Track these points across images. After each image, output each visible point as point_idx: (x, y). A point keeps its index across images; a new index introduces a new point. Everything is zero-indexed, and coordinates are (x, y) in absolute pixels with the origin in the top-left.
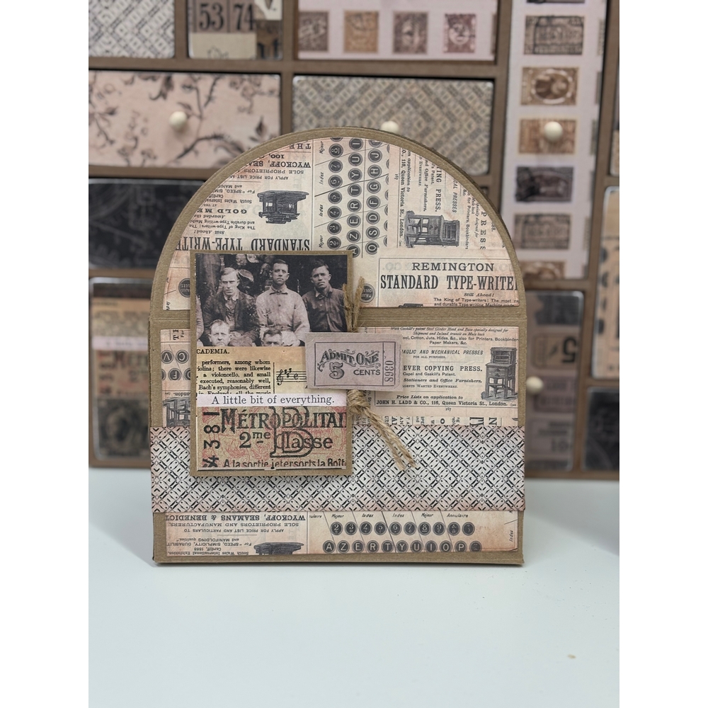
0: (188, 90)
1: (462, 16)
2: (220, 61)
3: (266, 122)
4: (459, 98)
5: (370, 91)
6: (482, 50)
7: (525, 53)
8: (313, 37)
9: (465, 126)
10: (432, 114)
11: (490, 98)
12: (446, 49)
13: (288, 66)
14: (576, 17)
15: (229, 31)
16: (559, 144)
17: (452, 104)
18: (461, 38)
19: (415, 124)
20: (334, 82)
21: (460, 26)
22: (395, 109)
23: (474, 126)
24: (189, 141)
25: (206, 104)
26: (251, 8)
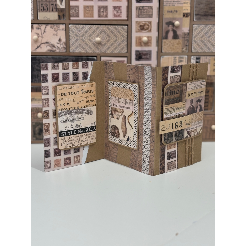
0: (38, 29)
1: (117, 7)
2: (47, 20)
3: (61, 38)
4: (118, 30)
5: (92, 29)
6: (124, 16)
7: (136, 17)
8: (74, 13)
9: (120, 39)
10: (110, 35)
11: (127, 30)
12: (113, 16)
13: (67, 22)
14: (150, 7)
15: (50, 12)
16: (147, 44)
17: (116, 32)
18: (117, 13)
19: (105, 38)
20: (81, 26)
21: (117, 10)
22: (99, 34)
23: (122, 39)
24: (39, 44)
25: (43, 33)
26: (56, 5)
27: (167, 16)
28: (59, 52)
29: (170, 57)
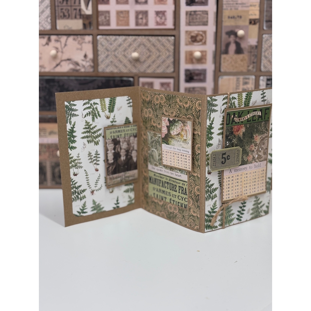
0: (57, 42)
1: (161, 12)
2: (69, 30)
3: (88, 54)
4: (161, 43)
5: (127, 41)
7: (186, 25)
8: (104, 20)
9: (164, 54)
10: (151, 50)
11: (173, 43)
13: (95, 32)
14: (205, 11)
15: (72, 19)
17: (159, 45)
18: (161, 20)
19: (145, 53)
20: (113, 38)
21: (160, 15)
22: (137, 48)
23: (168, 54)
24: (58, 61)
25: (64, 47)
26: (80, 10)
27: (227, 23)
28: (85, 72)
29: (231, 77)
